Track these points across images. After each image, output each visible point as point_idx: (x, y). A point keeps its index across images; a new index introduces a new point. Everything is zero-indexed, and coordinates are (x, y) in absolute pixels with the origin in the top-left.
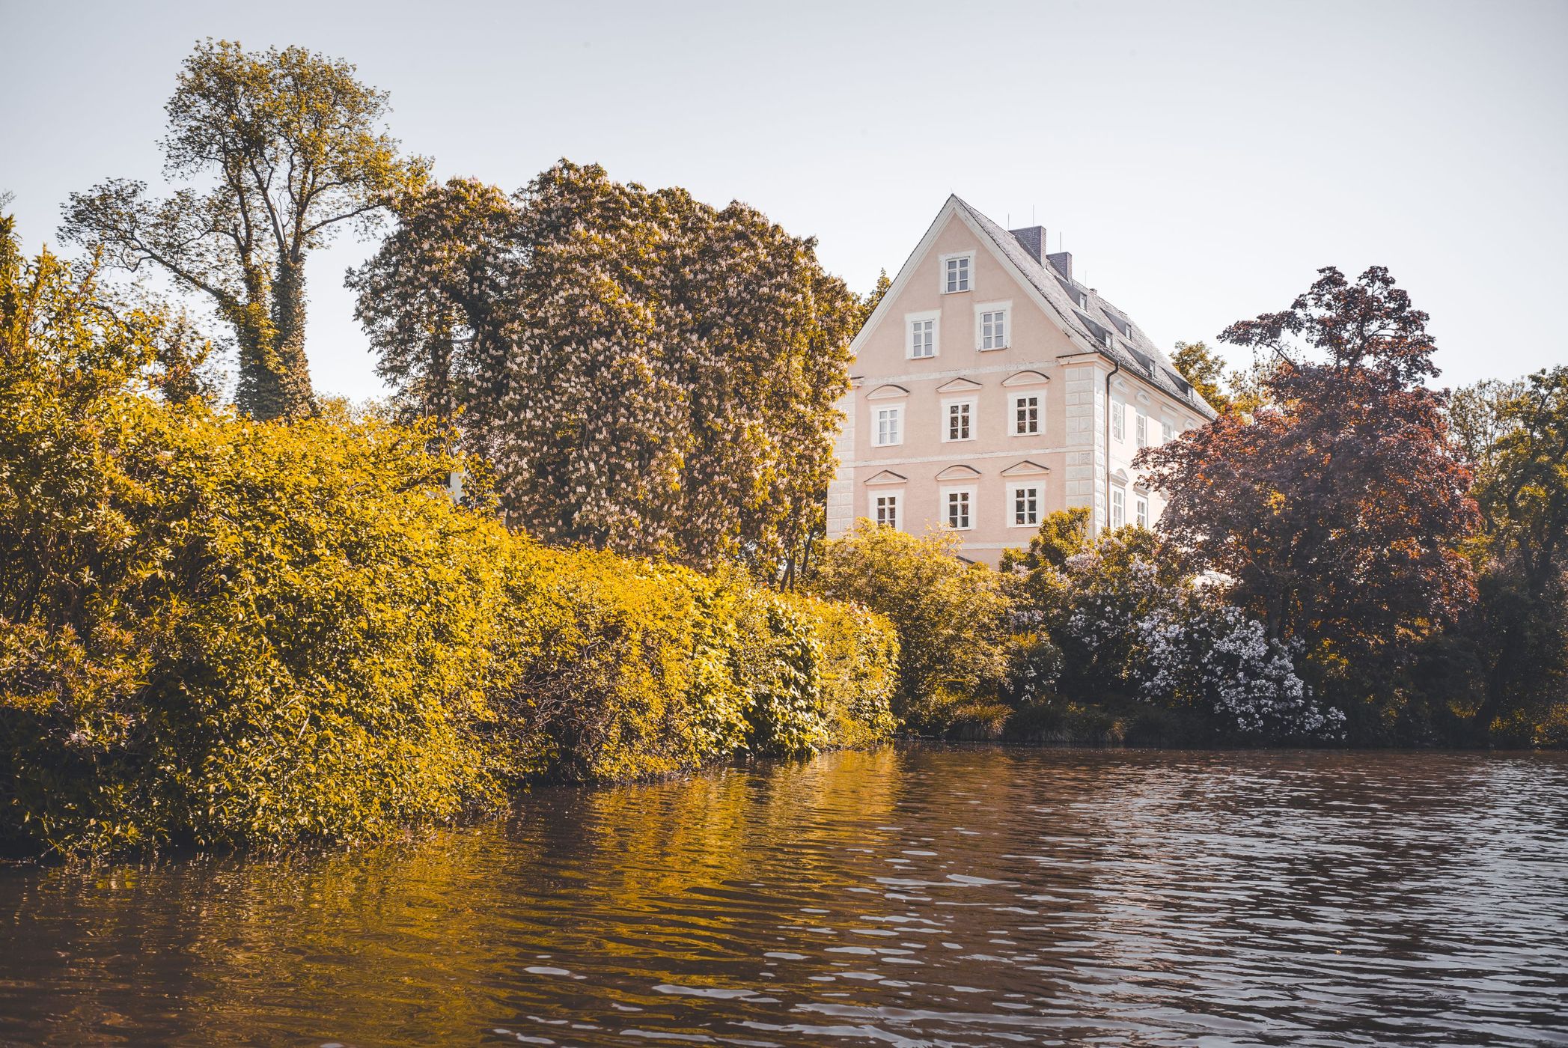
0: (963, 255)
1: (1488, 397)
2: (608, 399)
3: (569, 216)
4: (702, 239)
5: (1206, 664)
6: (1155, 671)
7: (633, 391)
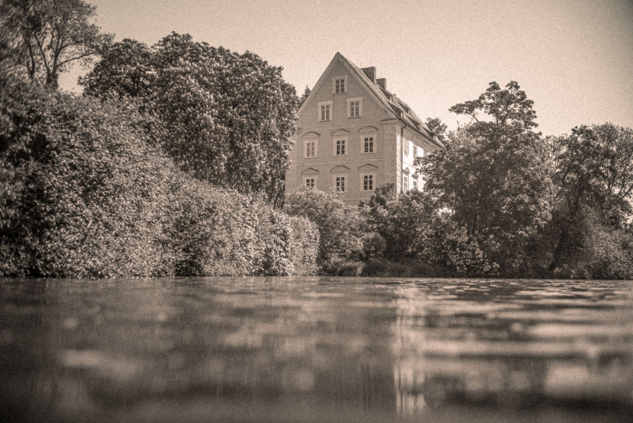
0: (342, 78)
1: (550, 142)
2: (194, 133)
3: (177, 56)
4: (234, 65)
5: (443, 245)
6: (422, 248)
7: (205, 130)
